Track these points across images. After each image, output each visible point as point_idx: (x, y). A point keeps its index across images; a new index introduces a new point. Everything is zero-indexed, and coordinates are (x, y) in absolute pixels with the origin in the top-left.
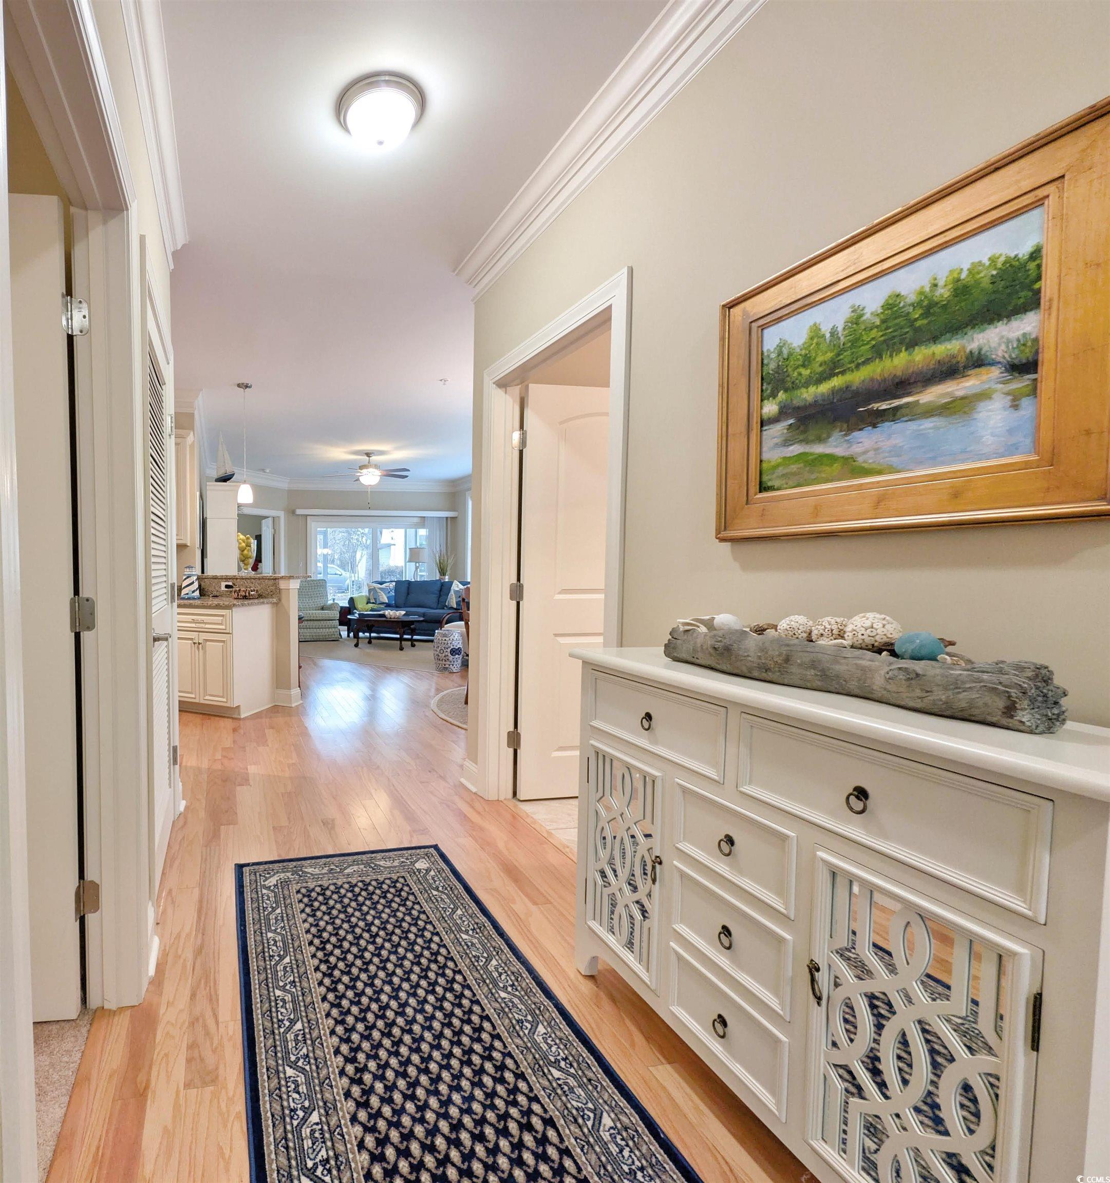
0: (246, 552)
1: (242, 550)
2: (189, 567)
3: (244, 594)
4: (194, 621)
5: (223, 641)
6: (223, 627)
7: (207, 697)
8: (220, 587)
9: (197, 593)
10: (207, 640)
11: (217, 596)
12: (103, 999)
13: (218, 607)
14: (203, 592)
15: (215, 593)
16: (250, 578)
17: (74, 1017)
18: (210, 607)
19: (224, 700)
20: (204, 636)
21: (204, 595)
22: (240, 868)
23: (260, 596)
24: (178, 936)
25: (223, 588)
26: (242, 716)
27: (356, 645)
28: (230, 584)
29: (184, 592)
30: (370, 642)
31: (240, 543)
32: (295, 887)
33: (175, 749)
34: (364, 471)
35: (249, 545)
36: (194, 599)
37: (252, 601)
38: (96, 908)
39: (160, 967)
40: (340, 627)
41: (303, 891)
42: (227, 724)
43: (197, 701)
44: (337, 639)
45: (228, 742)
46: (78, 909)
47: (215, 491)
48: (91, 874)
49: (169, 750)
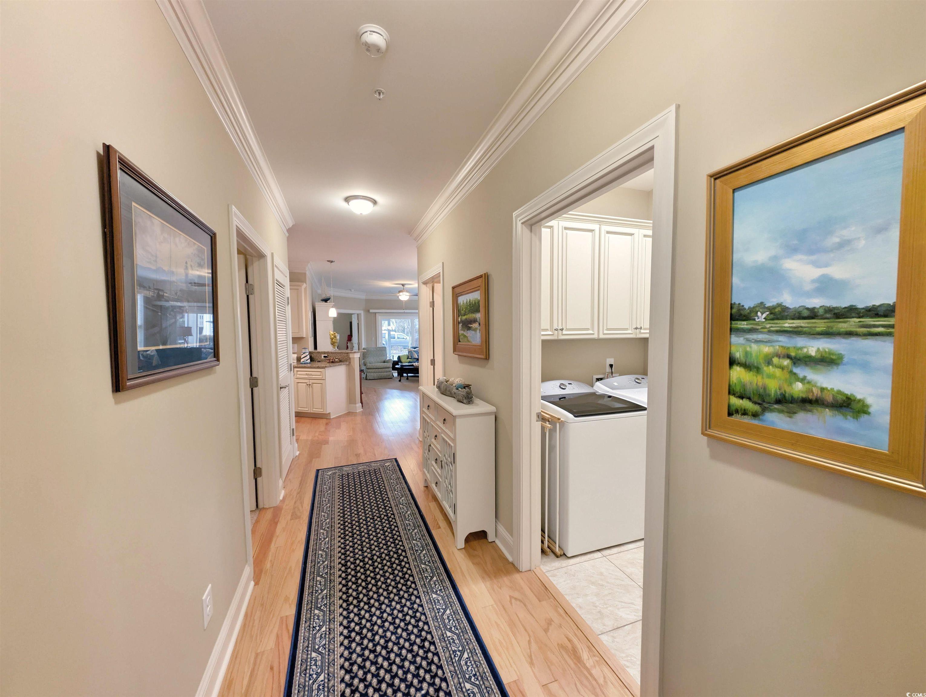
0: (334, 340)
1: (332, 339)
2: (305, 348)
3: (332, 360)
4: (307, 374)
5: (321, 383)
6: (321, 377)
7: (314, 410)
8: (321, 357)
9: (309, 361)
10: (313, 383)
11: (319, 361)
12: (264, 505)
13: (318, 368)
14: (312, 359)
15: (320, 360)
16: (336, 353)
17: (254, 510)
18: (315, 368)
19: (322, 410)
20: (312, 381)
21: (313, 361)
22: (318, 471)
23: (340, 361)
24: (292, 490)
25: (323, 357)
26: (332, 417)
27: (400, 381)
28: (326, 355)
29: (302, 360)
30: (407, 379)
31: (331, 336)
32: (338, 474)
33: (293, 430)
34: (401, 293)
35: (335, 337)
36: (307, 363)
37: (336, 364)
38: (260, 475)
39: (284, 498)
40: (393, 371)
41: (341, 475)
42: (324, 421)
43: (309, 411)
44: (391, 378)
45: (322, 428)
46: (254, 475)
47: (320, 307)
48: (258, 465)
49: (290, 430)
